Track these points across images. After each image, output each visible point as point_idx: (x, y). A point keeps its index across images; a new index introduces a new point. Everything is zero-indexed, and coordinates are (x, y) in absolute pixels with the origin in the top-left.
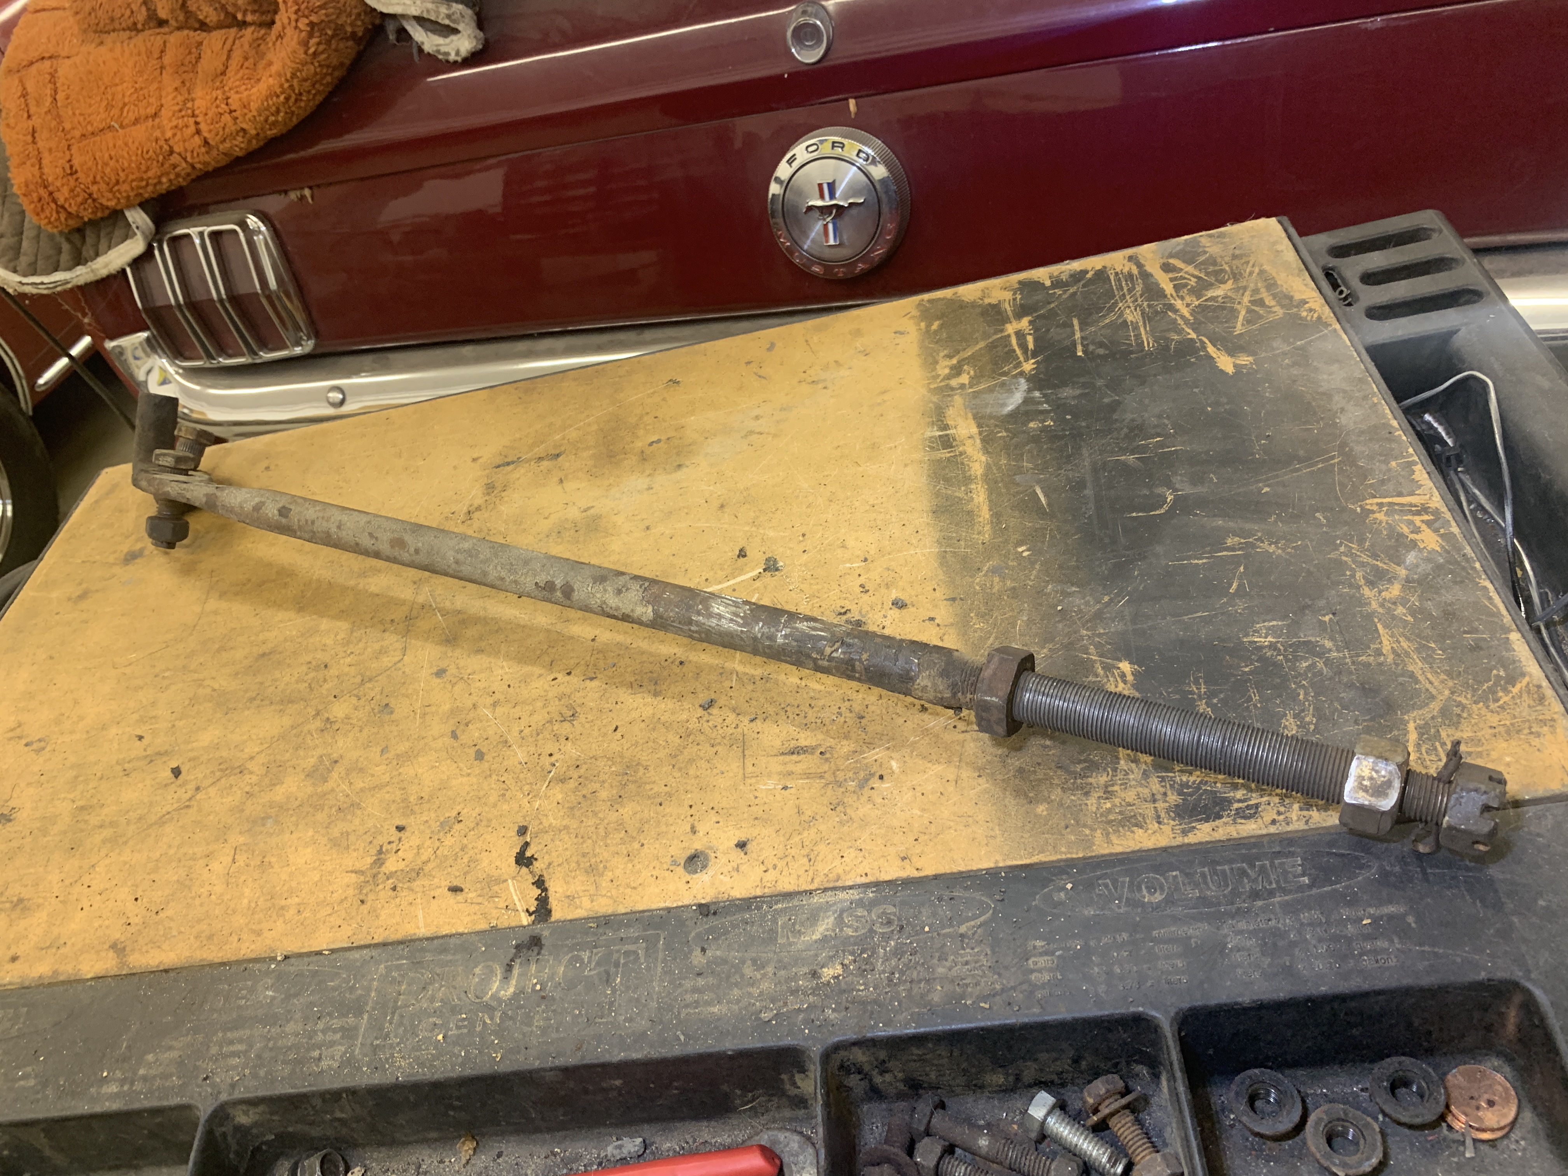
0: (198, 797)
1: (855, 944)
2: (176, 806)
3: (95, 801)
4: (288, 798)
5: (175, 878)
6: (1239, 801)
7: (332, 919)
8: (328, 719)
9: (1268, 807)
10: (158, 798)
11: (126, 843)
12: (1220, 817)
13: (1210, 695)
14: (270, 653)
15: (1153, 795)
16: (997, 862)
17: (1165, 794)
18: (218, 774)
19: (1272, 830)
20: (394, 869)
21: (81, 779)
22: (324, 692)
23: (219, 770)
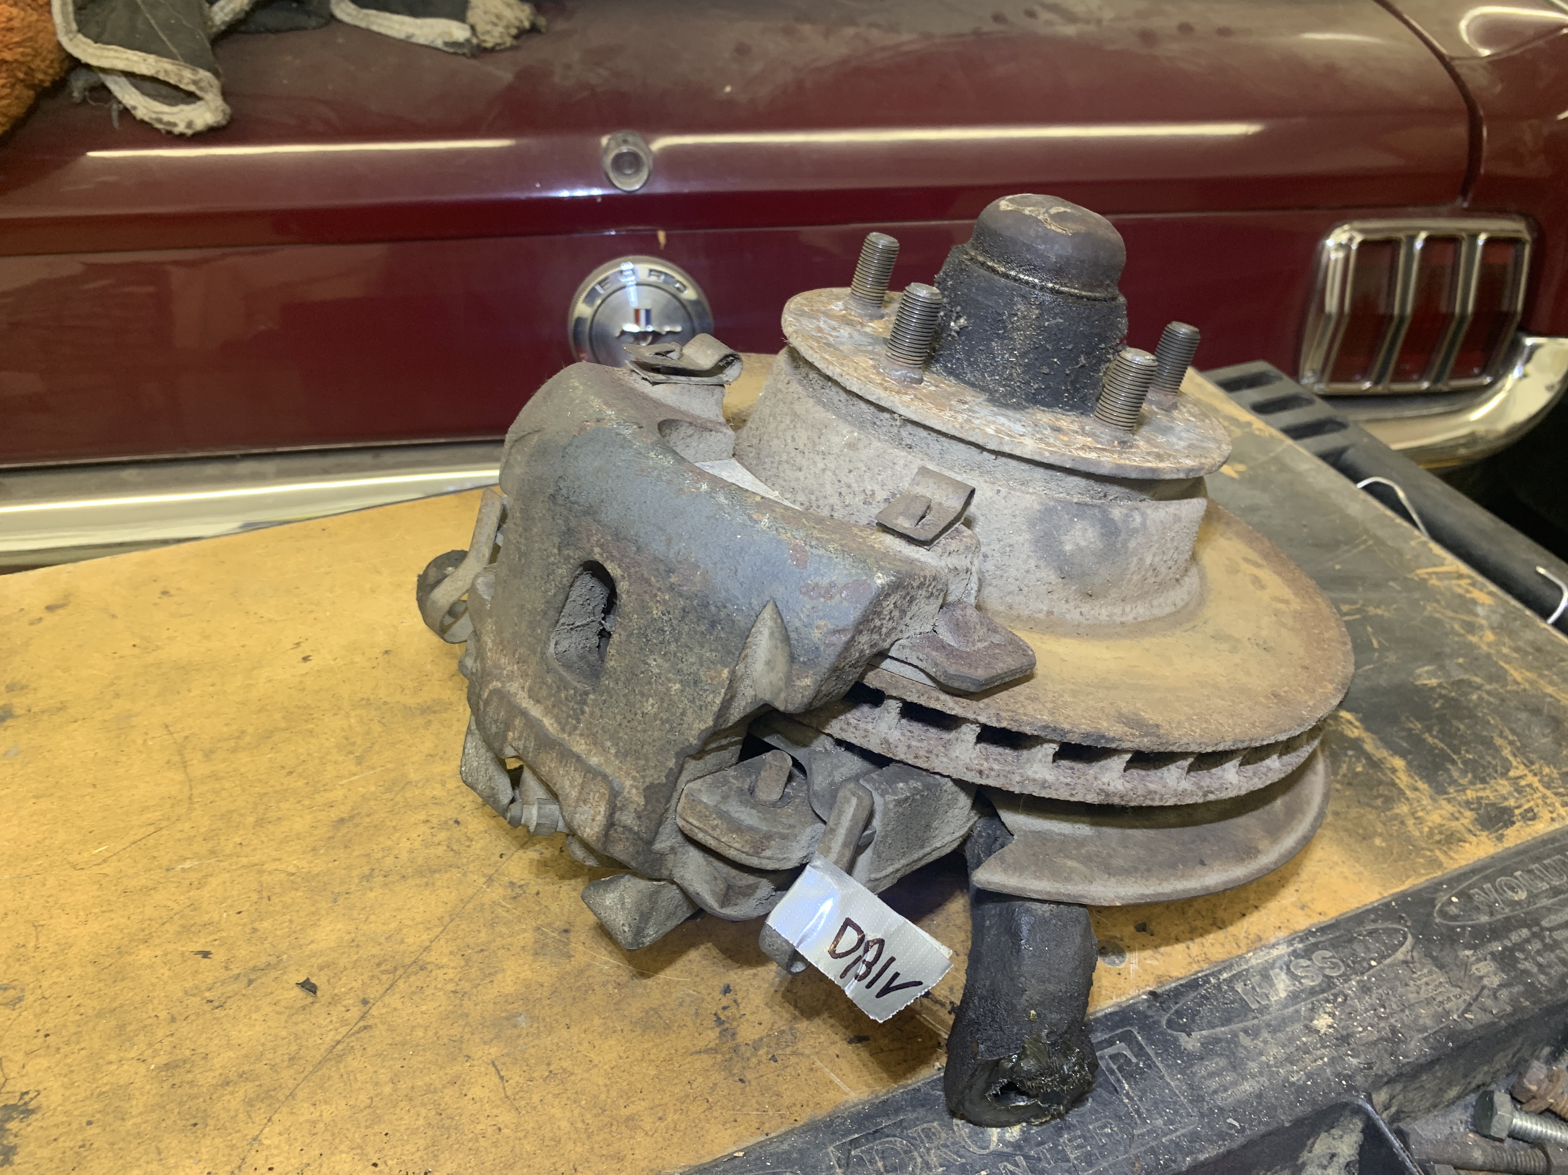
0: (374, 1011)
1: (1323, 991)
2: (344, 1030)
3: (188, 1053)
4: (528, 987)
5: (421, 1122)
6: (1517, 807)
7: (715, 1114)
8: (512, 884)
9: (1540, 808)
10: (302, 1027)
11: (292, 1095)
12: (1513, 823)
13: (1429, 729)
14: (352, 817)
15: (1452, 814)
16: (1380, 894)
17: (1460, 812)
18: (384, 977)
19: (1557, 825)
20: (757, 1037)
21: (130, 1028)
22: (478, 852)
23: (383, 972)
